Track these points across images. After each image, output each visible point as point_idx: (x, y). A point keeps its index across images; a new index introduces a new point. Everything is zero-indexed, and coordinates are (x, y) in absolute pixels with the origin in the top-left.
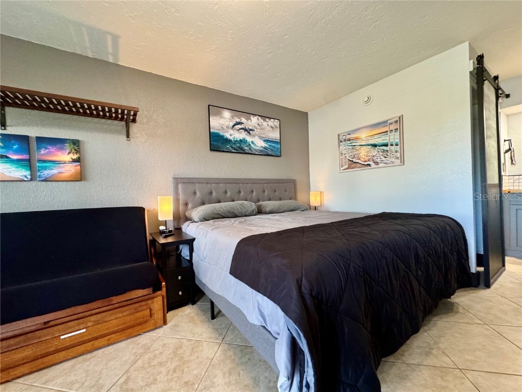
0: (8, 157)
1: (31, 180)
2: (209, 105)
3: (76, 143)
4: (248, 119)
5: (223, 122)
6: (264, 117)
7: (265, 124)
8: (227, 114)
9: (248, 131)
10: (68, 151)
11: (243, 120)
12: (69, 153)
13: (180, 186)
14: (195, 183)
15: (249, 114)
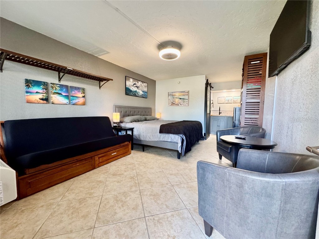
0: (62, 94)
1: (69, 104)
2: (126, 76)
3: (84, 89)
4: (138, 82)
5: (130, 83)
6: (143, 82)
7: (143, 85)
8: (131, 80)
9: (138, 87)
10: (81, 93)
11: (136, 83)
12: (82, 93)
13: (117, 109)
14: (121, 108)
15: (138, 80)
